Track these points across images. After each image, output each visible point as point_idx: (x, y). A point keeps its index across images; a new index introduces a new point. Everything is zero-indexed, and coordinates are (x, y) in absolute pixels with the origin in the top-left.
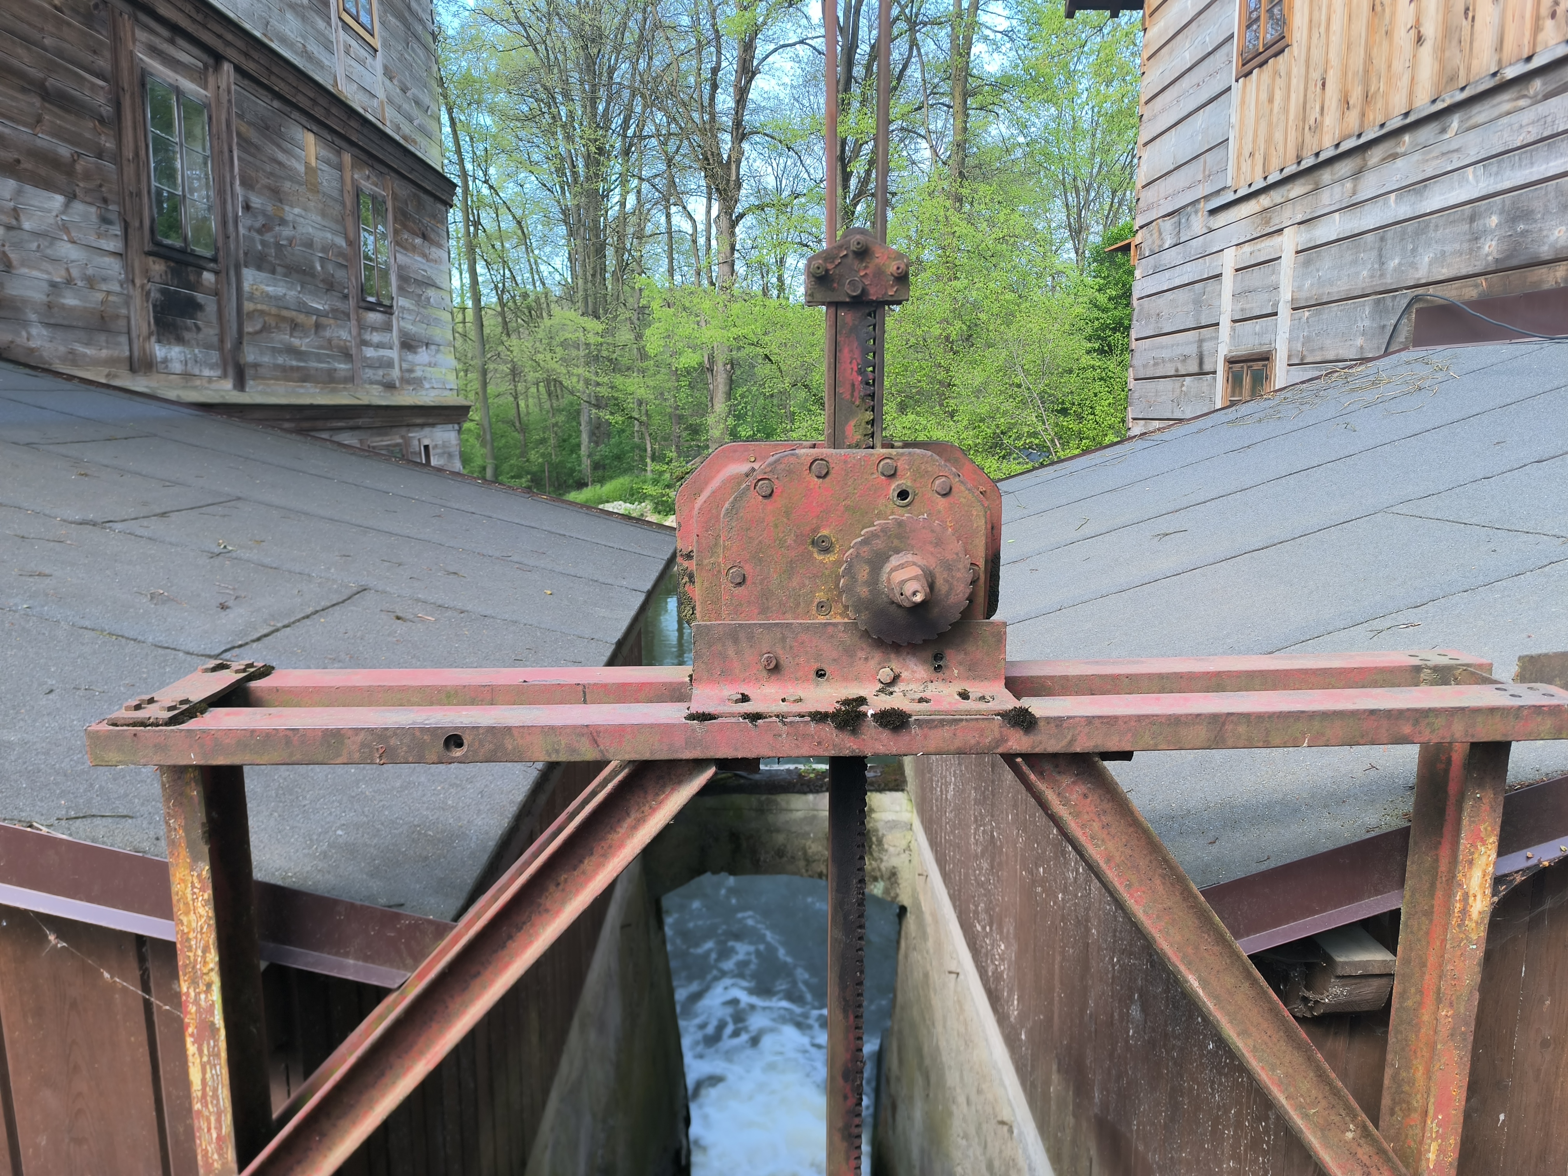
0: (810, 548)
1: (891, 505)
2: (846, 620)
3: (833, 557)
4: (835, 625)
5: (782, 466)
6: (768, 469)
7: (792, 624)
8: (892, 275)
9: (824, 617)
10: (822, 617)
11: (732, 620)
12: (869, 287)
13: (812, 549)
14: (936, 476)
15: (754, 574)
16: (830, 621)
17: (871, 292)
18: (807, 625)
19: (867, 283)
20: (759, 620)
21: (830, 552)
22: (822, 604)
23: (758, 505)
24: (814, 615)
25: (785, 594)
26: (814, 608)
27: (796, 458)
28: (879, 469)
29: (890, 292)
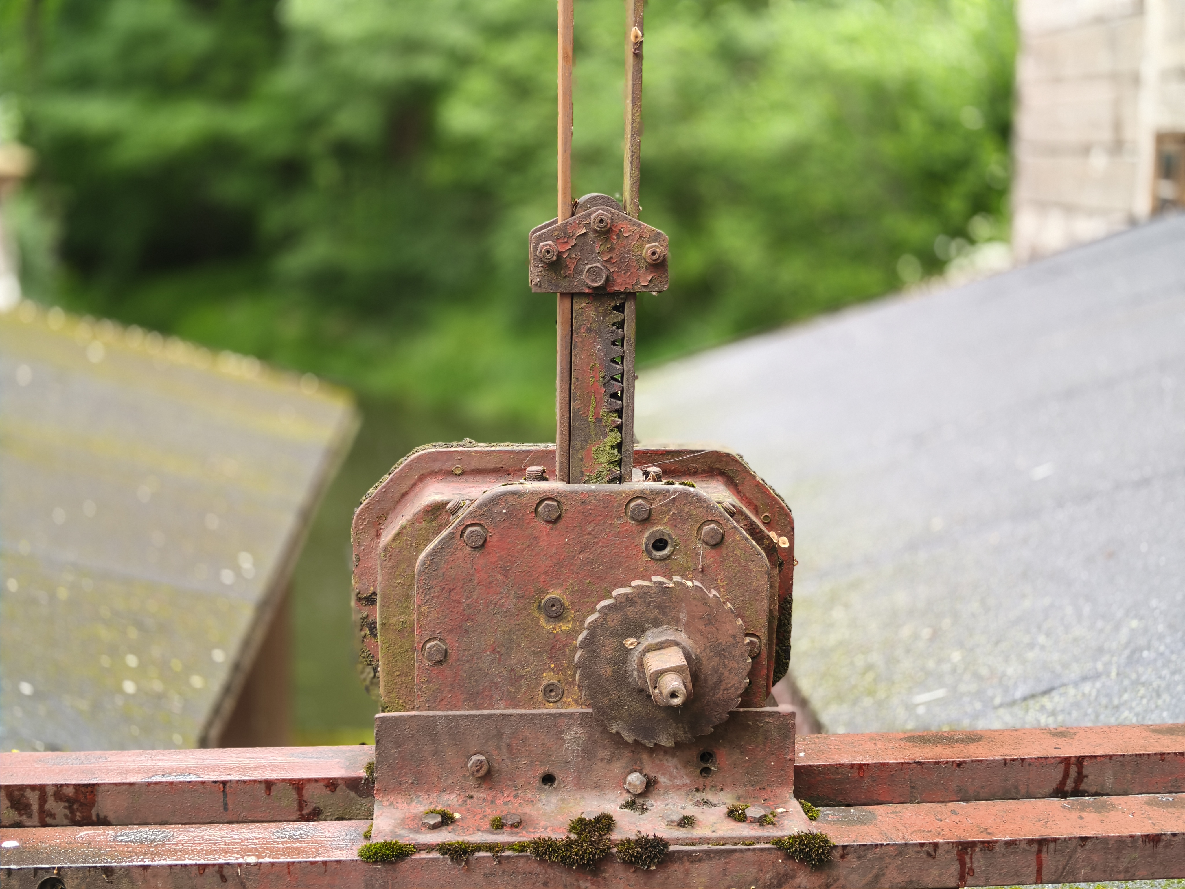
0: (536, 614)
1: (644, 558)
2: (583, 710)
3: (566, 627)
4: (568, 715)
5: (498, 508)
6: (480, 512)
7: (509, 715)
8: (646, 260)
9: (554, 704)
10: (551, 704)
11: (429, 710)
12: (615, 276)
13: (538, 615)
14: (702, 521)
15: (459, 649)
16: (562, 711)
17: (618, 281)
18: (531, 717)
19: (612, 270)
20: (465, 709)
21: (561, 620)
22: (551, 688)
23: (466, 559)
24: (539, 702)
25: (501, 674)
26: (539, 692)
27: (518, 497)
28: (627, 511)
29: (643, 282)
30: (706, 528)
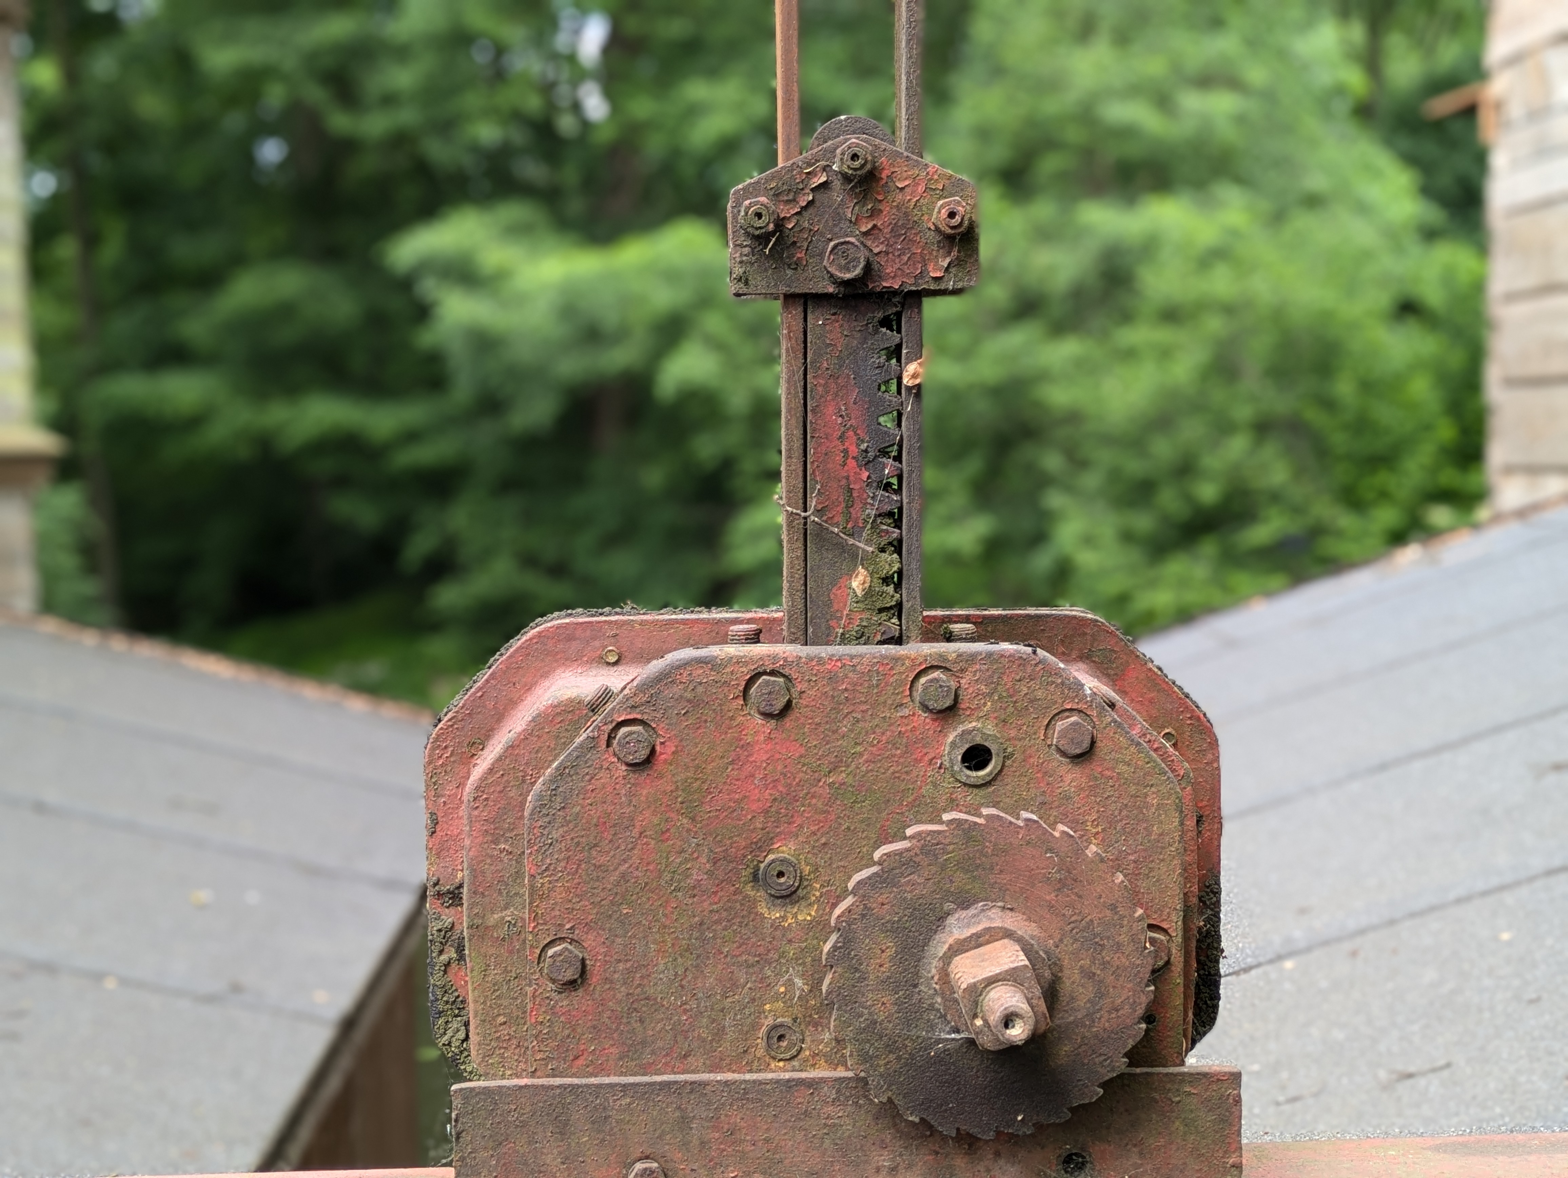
0: (749, 890)
1: (947, 784)
2: (841, 1073)
3: (805, 914)
4: (813, 1084)
5: (677, 690)
6: (642, 698)
7: (703, 1084)
8: (937, 230)
9: (787, 1063)
10: (781, 1064)
11: (554, 1076)
12: (883, 260)
13: (752, 893)
14: (1056, 711)
15: (607, 958)
16: (803, 1075)
17: (887, 271)
18: (743, 1086)
19: (876, 250)
20: (622, 1074)
21: (798, 901)
22: (781, 1031)
23: (617, 787)
24: (759, 1059)
25: (688, 1007)
26: (759, 1041)
27: (711, 669)
28: (915, 694)
29: (935, 270)
30: (1060, 725)
